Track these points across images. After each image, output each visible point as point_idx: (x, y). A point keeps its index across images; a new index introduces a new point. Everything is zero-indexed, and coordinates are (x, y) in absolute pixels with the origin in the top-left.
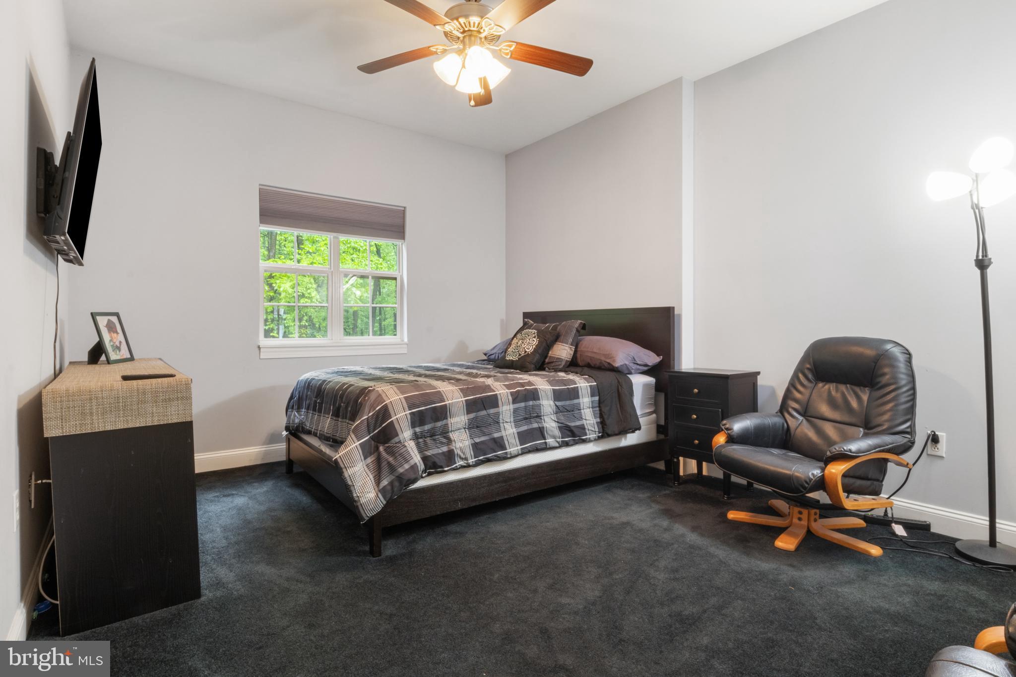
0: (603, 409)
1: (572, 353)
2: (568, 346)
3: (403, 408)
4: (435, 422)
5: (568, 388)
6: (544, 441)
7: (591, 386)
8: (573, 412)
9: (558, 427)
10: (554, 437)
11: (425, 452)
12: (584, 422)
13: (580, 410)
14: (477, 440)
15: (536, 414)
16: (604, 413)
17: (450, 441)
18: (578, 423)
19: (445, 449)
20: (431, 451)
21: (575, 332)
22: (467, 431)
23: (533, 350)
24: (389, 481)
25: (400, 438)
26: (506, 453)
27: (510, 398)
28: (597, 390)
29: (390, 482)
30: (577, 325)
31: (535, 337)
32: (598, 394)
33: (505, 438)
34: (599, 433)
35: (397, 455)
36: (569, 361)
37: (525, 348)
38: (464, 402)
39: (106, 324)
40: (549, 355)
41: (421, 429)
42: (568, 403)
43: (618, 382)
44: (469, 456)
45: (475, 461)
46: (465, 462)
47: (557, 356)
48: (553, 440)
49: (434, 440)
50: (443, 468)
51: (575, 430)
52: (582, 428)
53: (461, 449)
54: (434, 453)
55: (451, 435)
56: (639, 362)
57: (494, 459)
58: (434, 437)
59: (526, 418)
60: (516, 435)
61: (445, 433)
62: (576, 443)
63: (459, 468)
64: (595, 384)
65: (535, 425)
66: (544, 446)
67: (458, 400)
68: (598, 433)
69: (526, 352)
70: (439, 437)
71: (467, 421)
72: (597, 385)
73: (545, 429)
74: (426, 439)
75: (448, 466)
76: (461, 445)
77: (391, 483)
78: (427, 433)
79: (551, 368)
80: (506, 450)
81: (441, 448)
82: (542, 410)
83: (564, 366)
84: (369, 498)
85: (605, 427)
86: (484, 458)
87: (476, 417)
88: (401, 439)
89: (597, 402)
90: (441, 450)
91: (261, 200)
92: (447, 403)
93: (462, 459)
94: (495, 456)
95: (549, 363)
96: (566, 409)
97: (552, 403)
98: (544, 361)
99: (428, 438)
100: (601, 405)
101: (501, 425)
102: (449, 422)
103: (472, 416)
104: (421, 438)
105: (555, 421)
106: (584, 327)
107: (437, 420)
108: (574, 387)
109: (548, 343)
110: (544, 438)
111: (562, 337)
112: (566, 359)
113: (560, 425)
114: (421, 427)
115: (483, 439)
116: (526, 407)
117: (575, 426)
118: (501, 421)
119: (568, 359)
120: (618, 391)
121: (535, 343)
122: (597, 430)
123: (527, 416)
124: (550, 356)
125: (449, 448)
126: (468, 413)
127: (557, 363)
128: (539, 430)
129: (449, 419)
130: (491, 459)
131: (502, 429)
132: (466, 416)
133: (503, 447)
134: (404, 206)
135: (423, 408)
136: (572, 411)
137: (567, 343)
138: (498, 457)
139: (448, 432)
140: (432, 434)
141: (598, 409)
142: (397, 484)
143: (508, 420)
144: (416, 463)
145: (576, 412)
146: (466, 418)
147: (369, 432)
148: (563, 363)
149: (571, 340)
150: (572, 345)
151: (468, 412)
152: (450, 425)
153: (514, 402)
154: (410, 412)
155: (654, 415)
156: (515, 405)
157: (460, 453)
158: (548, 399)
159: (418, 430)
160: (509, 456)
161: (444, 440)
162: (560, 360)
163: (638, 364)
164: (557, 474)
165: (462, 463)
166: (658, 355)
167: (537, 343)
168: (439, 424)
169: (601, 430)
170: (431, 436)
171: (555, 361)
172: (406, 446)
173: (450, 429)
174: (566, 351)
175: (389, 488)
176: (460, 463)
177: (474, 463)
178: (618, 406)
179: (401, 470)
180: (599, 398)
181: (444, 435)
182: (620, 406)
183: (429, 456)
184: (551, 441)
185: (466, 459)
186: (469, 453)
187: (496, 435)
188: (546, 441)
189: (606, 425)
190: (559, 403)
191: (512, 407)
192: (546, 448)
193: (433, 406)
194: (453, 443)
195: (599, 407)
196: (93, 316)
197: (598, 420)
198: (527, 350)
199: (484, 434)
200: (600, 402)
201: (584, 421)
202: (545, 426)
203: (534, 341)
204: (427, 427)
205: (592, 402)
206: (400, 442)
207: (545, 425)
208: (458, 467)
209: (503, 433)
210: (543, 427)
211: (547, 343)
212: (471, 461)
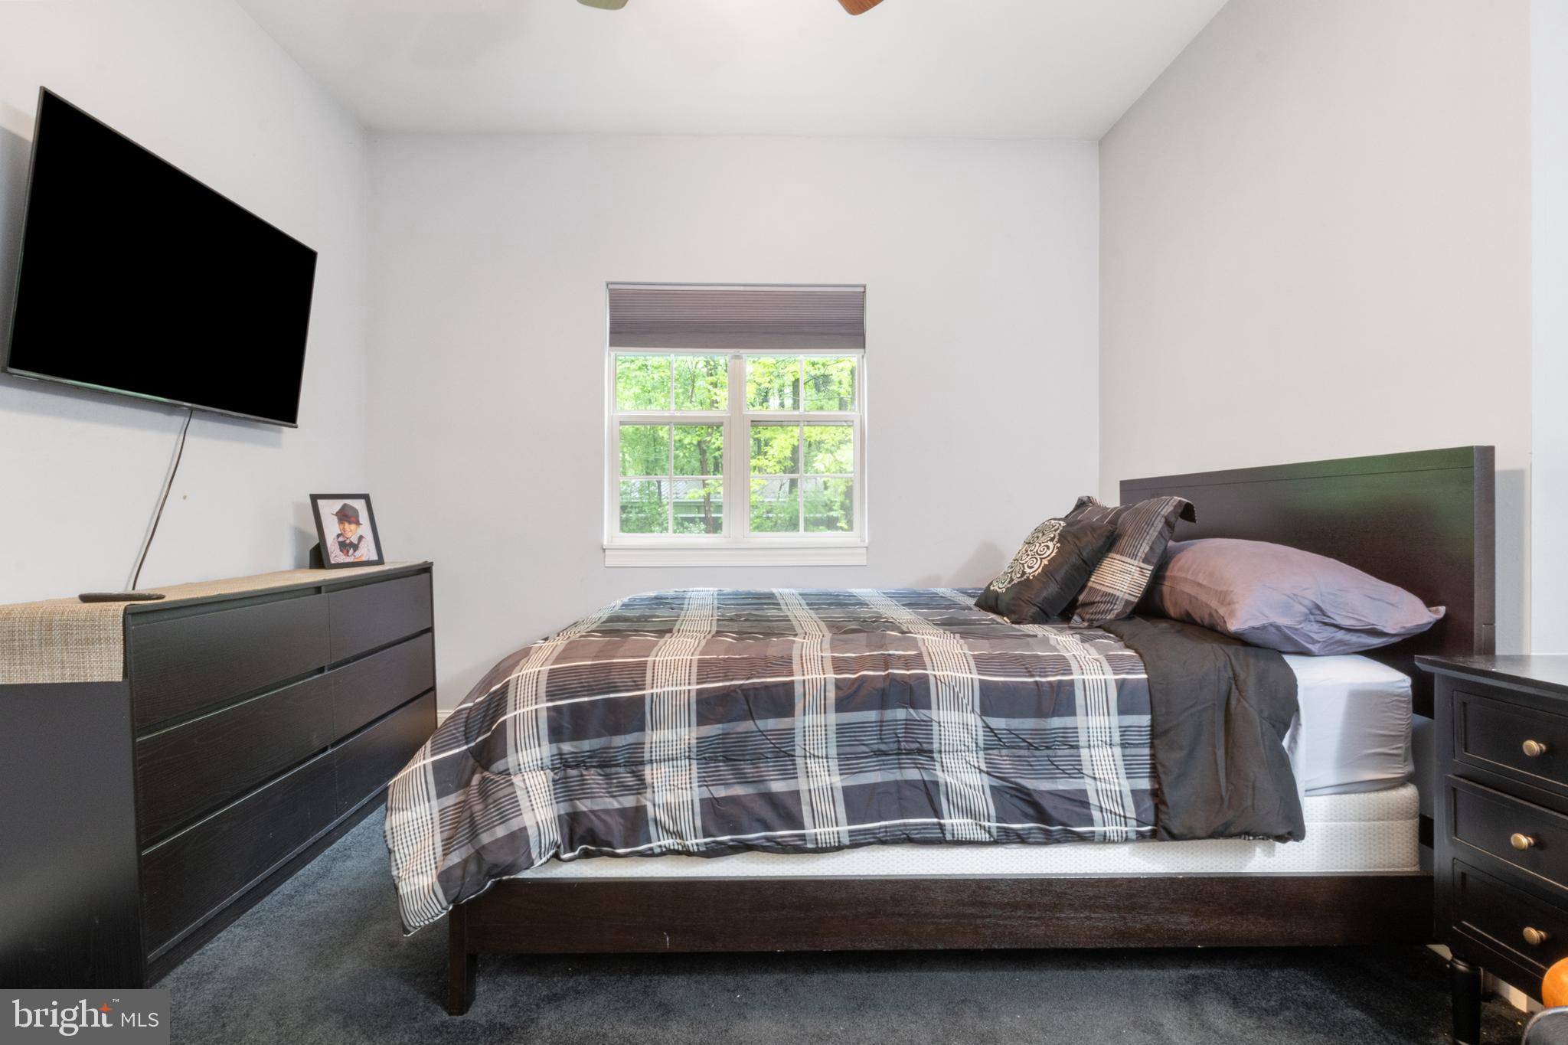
0: (1161, 755)
1: (1144, 582)
2: (1136, 563)
3: (536, 695)
4: (611, 735)
5: (1036, 683)
6: (935, 820)
7: (1121, 685)
8: (1050, 752)
9: (991, 787)
10: (972, 813)
11: (577, 802)
12: (1088, 785)
13: (1077, 747)
14: (721, 792)
15: (918, 745)
16: (1163, 766)
17: (641, 786)
18: (1063, 785)
19: (629, 802)
20: (588, 802)
21: (1160, 526)
22: (694, 767)
23: (1040, 570)
24: (464, 857)
25: (507, 763)
26: (803, 837)
27: (832, 695)
28: (1148, 697)
29: (463, 860)
30: (1167, 510)
31: (1052, 540)
32: (1148, 706)
33: (804, 797)
34: (1141, 822)
35: (490, 800)
36: (1132, 603)
37: (1026, 565)
38: (693, 695)
39: (337, 510)
40: (1090, 584)
41: (576, 747)
42: (1029, 723)
43: (1235, 677)
44: (686, 828)
45: (706, 844)
46: (679, 841)
47: (1104, 589)
48: (970, 821)
49: (607, 776)
50: (615, 849)
51: (1047, 804)
52: (1080, 800)
53: (668, 809)
54: (596, 808)
55: (647, 771)
56: (1340, 621)
57: (762, 846)
58: (608, 770)
59: (879, 751)
60: (839, 797)
61: (635, 762)
62: (1049, 839)
63: (662, 854)
64: (1145, 676)
65: (913, 774)
66: (936, 834)
67: (678, 688)
68: (1134, 823)
69: (1024, 573)
70: (621, 770)
71: (694, 741)
72: (1148, 679)
73: (942, 789)
74: (585, 773)
75: (627, 846)
76: (670, 798)
77: (465, 863)
78: (590, 757)
79: (1088, 616)
80: (803, 828)
81: (620, 798)
82: (936, 737)
83: (1117, 615)
84: (417, 887)
85: (1162, 807)
86: (732, 840)
87: (725, 735)
88: (511, 765)
89: (1146, 732)
90: (619, 802)
91: (613, 308)
92: (647, 692)
93: (670, 833)
94: (768, 839)
95: (1085, 605)
96: (1024, 740)
97: (973, 719)
98: (1075, 600)
99: (593, 771)
100: (1156, 742)
101: (799, 761)
102: (647, 740)
103: (713, 730)
104: (577, 766)
105: (981, 771)
106: (1187, 512)
107: (616, 730)
108: (1060, 682)
109: (1084, 554)
110: (938, 813)
111: (1124, 541)
112: (1127, 597)
113: (996, 783)
114: (576, 743)
115: (738, 790)
116: (881, 723)
117: (1051, 793)
118: (799, 752)
119: (1132, 599)
120: (1228, 704)
121: (1048, 552)
122: (1131, 813)
123: (883, 747)
124: (1091, 588)
125: (638, 800)
126: (700, 723)
127: (1102, 607)
128: (922, 787)
129: (648, 731)
130: (754, 845)
131: (801, 772)
132: (694, 728)
133: (793, 820)
134: (862, 282)
135: (586, 699)
136: (1048, 748)
137: (1134, 556)
138: (778, 843)
139: (642, 763)
140: (604, 762)
141: (1147, 751)
142: (472, 868)
143: (822, 752)
144: (525, 829)
145: (1060, 753)
146: (694, 735)
147: (466, 738)
148: (1118, 608)
149: (1145, 548)
150: (1146, 560)
151: (702, 720)
152: (647, 746)
153: (842, 705)
154: (550, 704)
155: (1409, 792)
156: (840, 715)
157: (662, 816)
158: (959, 708)
159: (567, 747)
160: (810, 846)
161: (630, 780)
162: (1111, 598)
163: (1339, 627)
164: (984, 917)
165: (669, 842)
166: (1430, 602)
167: (1053, 554)
168: (620, 741)
169: (1150, 816)
170: (601, 766)
171: (1097, 600)
172: (512, 784)
173: (647, 756)
174: (1128, 578)
175: (458, 873)
176: (662, 843)
177: (702, 849)
178: (1221, 753)
179: (486, 838)
180: (1152, 720)
181: (634, 768)
182: (1227, 752)
183: (583, 813)
184: (956, 823)
185: (678, 834)
186: (690, 822)
187: (778, 786)
188: (942, 821)
189: (1164, 803)
190: (999, 723)
191: (833, 718)
192: (940, 839)
193: (612, 696)
194: (649, 790)
195: (1152, 746)
196: (315, 498)
197: (1145, 784)
198: (1027, 570)
199: (744, 781)
200: (1156, 733)
201: (1088, 780)
202: (941, 781)
203: (1048, 547)
204: (587, 745)
205: (1124, 730)
206: (506, 772)
207: (941, 776)
208: (657, 850)
209: (802, 784)
210: (936, 784)
211: (1080, 555)
212: (694, 841)
